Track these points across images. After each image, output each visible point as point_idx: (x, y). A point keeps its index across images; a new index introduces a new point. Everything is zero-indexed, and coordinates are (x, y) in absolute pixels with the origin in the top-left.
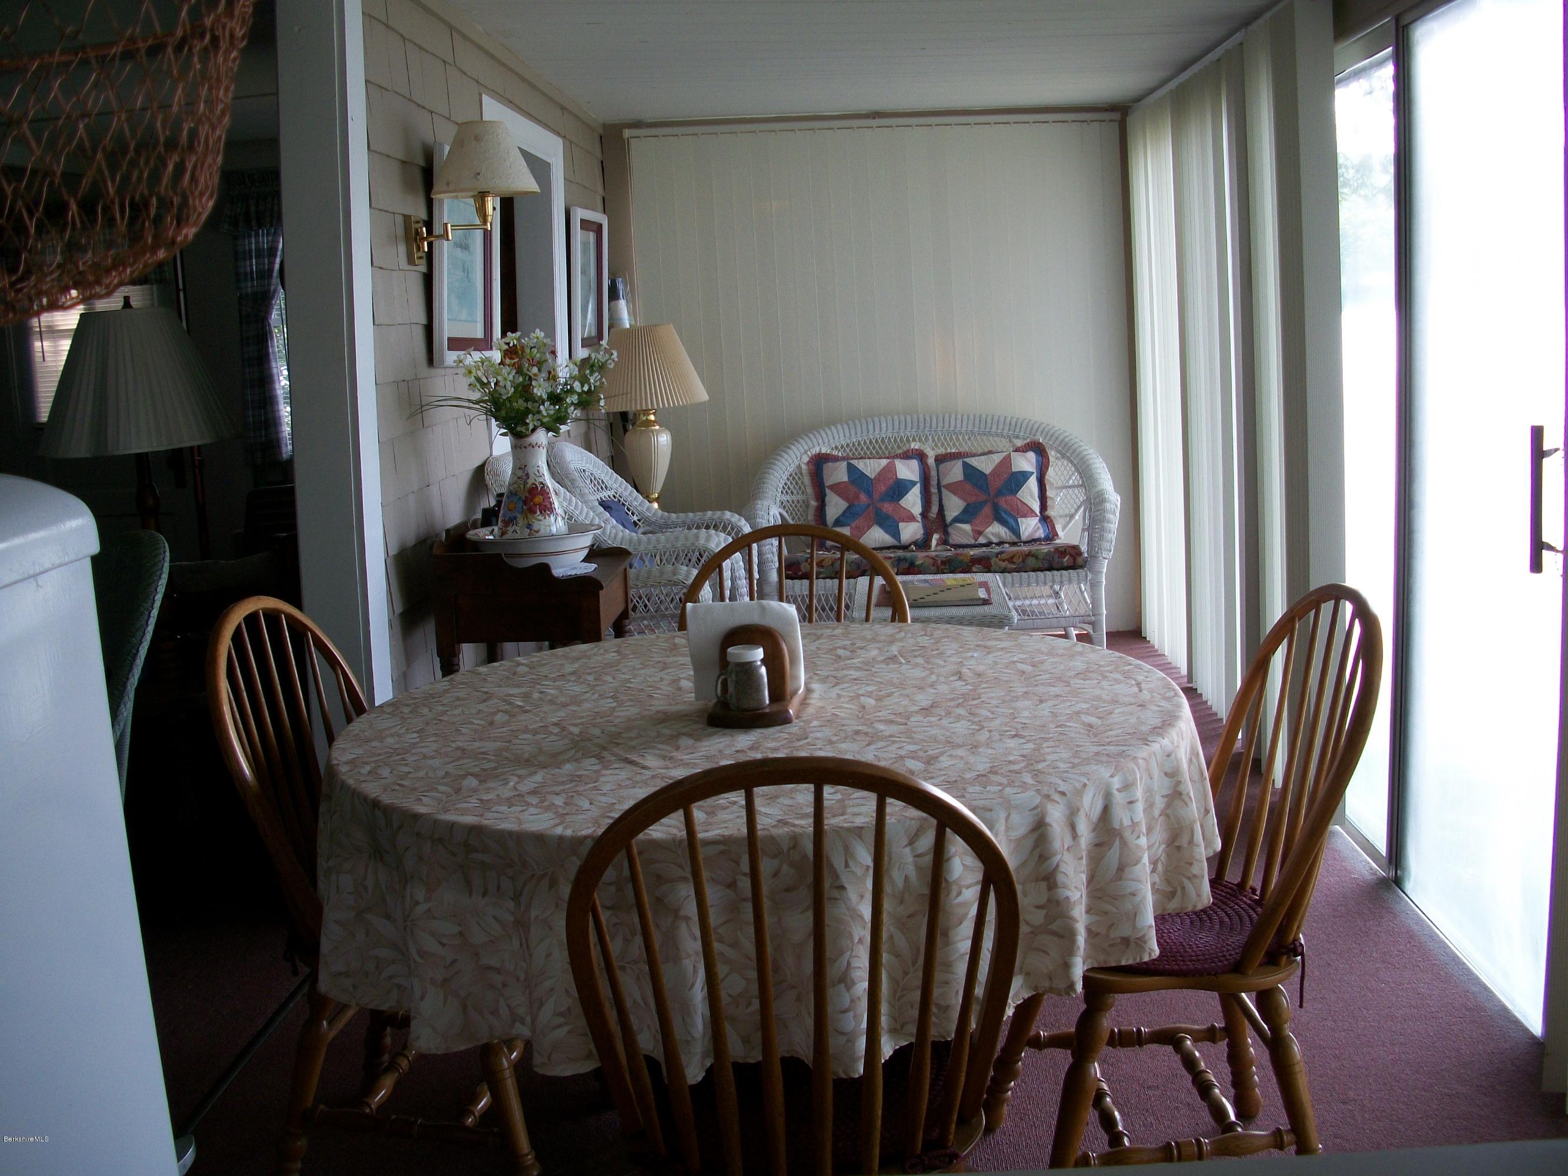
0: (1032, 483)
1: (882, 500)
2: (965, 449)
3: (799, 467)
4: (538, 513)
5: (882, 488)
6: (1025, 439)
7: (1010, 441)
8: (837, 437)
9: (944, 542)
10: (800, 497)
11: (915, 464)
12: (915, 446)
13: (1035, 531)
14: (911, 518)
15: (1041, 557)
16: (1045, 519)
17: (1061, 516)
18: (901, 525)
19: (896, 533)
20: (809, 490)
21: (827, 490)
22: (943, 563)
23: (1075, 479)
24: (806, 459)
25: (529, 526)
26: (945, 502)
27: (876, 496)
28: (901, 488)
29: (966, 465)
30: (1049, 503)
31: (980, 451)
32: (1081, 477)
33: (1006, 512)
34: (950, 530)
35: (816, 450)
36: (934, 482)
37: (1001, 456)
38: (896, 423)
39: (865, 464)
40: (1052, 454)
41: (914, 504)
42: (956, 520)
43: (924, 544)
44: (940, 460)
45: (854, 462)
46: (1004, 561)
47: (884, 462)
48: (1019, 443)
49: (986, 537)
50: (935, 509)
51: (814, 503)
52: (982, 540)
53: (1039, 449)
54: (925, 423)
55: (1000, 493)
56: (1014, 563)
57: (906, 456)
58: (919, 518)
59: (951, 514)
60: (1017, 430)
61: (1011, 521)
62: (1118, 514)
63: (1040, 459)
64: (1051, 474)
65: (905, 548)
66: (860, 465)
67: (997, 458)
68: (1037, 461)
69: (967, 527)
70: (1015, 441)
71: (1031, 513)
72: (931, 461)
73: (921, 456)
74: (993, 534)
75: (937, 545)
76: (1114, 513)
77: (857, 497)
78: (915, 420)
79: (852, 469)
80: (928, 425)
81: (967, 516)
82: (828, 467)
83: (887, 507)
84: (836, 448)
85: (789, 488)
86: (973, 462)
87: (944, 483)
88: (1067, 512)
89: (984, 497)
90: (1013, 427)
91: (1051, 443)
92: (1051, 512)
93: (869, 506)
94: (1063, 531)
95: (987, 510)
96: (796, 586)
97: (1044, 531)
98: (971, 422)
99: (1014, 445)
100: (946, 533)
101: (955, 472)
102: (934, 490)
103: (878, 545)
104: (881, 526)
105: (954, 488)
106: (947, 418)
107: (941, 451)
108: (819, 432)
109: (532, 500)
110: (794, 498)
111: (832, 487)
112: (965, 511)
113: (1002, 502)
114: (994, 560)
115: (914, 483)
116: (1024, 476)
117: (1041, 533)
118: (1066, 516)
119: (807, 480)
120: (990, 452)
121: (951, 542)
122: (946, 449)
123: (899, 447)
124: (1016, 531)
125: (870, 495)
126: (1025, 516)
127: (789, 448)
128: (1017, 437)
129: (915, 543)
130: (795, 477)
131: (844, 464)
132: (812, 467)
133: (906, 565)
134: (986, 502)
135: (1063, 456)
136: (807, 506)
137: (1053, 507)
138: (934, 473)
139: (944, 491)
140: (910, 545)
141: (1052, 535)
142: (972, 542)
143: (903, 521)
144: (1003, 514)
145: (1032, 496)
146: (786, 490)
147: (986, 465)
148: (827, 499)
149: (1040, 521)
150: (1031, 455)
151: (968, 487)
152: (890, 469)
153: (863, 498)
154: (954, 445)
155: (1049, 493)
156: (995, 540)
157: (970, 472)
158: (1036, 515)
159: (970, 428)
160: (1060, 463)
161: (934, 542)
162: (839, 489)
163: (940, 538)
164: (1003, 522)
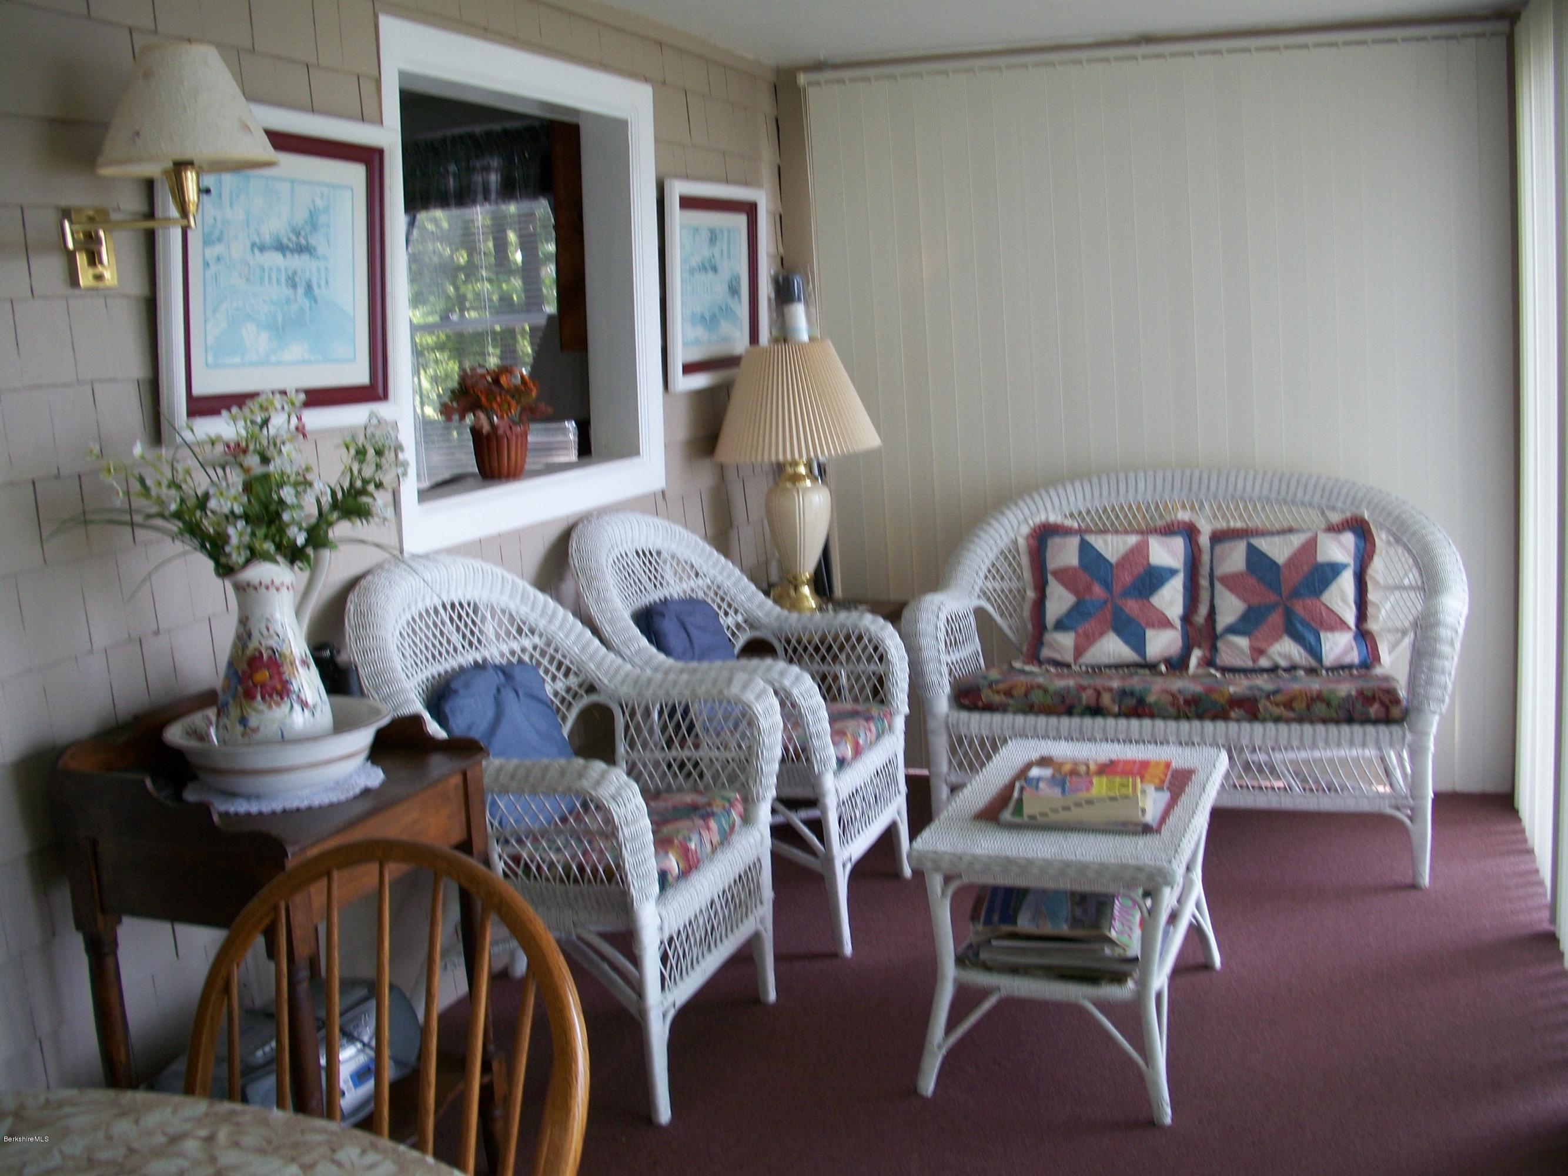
0: (1346, 582)
1: (1125, 594)
2: (1256, 522)
3: (1015, 542)
4: (259, 698)
5: (1127, 578)
6: (1342, 511)
7: (1323, 513)
8: (1072, 499)
9: (1209, 662)
10: (1015, 584)
11: (1178, 543)
12: (1184, 516)
13: (1346, 652)
14: (1165, 623)
15: (1335, 703)
16: (1364, 635)
17: (1389, 631)
18: (1150, 633)
19: (1138, 644)
20: (1027, 575)
21: (1050, 578)
22: (1187, 702)
23: (1412, 577)
24: (1025, 530)
25: (243, 721)
26: (1218, 602)
27: (1117, 589)
28: (1154, 578)
29: (1252, 551)
30: (1370, 610)
31: (1277, 526)
32: (1421, 575)
33: (1303, 622)
34: (1220, 645)
35: (1041, 518)
36: (1205, 570)
37: (1307, 536)
38: (1159, 482)
39: (1106, 543)
40: (1381, 538)
41: (1171, 603)
42: (1232, 630)
43: (1178, 664)
44: (1217, 538)
45: (1091, 539)
46: (1277, 705)
47: (1132, 540)
48: (1335, 518)
49: (1270, 658)
50: (1203, 610)
51: (1031, 594)
52: (1264, 662)
53: (1360, 528)
54: (1200, 484)
55: (1296, 593)
56: (1292, 709)
57: (1168, 530)
58: (1178, 623)
59: (1226, 617)
60: (1334, 497)
61: (1310, 638)
62: (1458, 646)
63: (1362, 544)
64: (1377, 568)
65: (1152, 667)
66: (1097, 542)
67: (1296, 541)
68: (1357, 547)
69: (1243, 642)
70: (1328, 513)
71: (1342, 625)
72: (1204, 540)
73: (1190, 532)
74: (1280, 654)
75: (1199, 665)
76: (1452, 644)
77: (1089, 589)
78: (1187, 478)
79: (1085, 548)
80: (1204, 487)
81: (1245, 625)
82: (1054, 543)
83: (1132, 606)
84: (1072, 515)
85: (998, 571)
86: (1263, 544)
87: (1219, 571)
88: (1398, 624)
89: (1273, 598)
90: (1326, 494)
91: (1381, 520)
92: (1372, 626)
93: (1105, 602)
94: (1390, 652)
95: (1276, 618)
96: (973, 721)
97: (1359, 653)
98: (1266, 485)
99: (1327, 519)
100: (1214, 649)
101: (1234, 558)
102: (1204, 582)
103: (1112, 661)
104: (1119, 633)
105: (1232, 582)
106: (1232, 479)
107: (1221, 525)
108: (1048, 492)
109: (251, 677)
110: (1005, 585)
111: (1056, 574)
112: (1245, 618)
113: (1298, 607)
114: (1262, 704)
115: (1173, 572)
116: (1334, 570)
117: (1354, 657)
118: (1397, 630)
119: (1025, 561)
120: (1290, 530)
121: (1218, 662)
122: (1228, 522)
123: (1161, 516)
124: (1315, 652)
125: (1107, 586)
126: (1331, 628)
127: (1002, 513)
128: (1333, 508)
129: (1168, 662)
130: (1009, 555)
131: (1074, 542)
132: (1031, 541)
133: (1131, 702)
134: (1275, 605)
135: (1398, 540)
136: (1023, 598)
137: (1376, 618)
138: (1206, 558)
139: (1218, 586)
140: (1159, 663)
141: (1371, 659)
142: (1249, 664)
143: (1153, 626)
144: (1299, 626)
145: (1344, 600)
146: (994, 572)
147: (1279, 550)
148: (1049, 590)
149: (1355, 638)
150: (1349, 539)
151: (1251, 581)
152: (1140, 551)
153: (1098, 590)
154: (1241, 516)
155: (1372, 596)
156: (1283, 663)
157: (1257, 560)
158: (1349, 628)
159: (1265, 491)
160: (1392, 551)
161: (1193, 661)
162: (1065, 576)
163: (1204, 656)
164: (1298, 638)
